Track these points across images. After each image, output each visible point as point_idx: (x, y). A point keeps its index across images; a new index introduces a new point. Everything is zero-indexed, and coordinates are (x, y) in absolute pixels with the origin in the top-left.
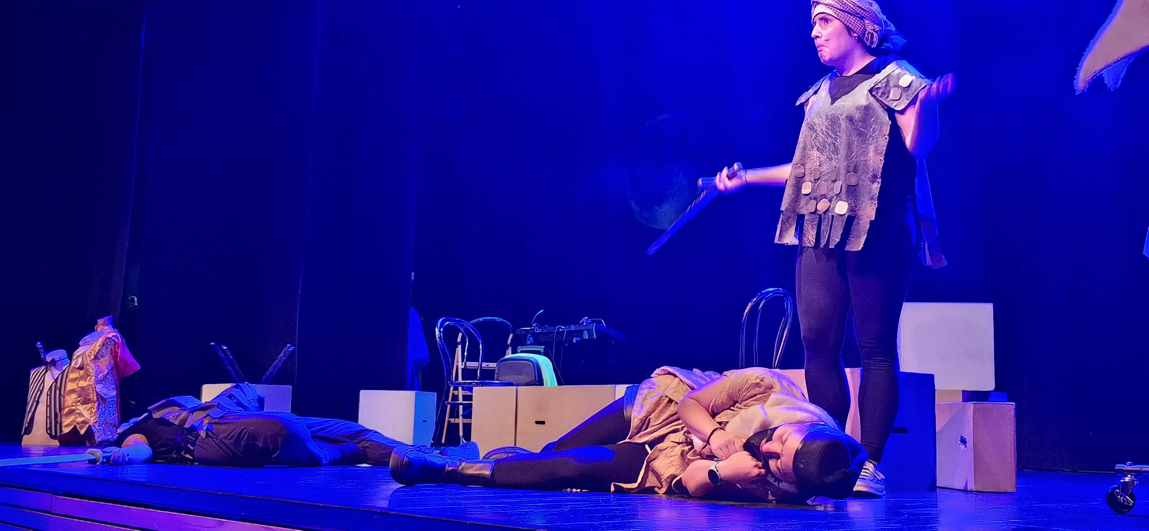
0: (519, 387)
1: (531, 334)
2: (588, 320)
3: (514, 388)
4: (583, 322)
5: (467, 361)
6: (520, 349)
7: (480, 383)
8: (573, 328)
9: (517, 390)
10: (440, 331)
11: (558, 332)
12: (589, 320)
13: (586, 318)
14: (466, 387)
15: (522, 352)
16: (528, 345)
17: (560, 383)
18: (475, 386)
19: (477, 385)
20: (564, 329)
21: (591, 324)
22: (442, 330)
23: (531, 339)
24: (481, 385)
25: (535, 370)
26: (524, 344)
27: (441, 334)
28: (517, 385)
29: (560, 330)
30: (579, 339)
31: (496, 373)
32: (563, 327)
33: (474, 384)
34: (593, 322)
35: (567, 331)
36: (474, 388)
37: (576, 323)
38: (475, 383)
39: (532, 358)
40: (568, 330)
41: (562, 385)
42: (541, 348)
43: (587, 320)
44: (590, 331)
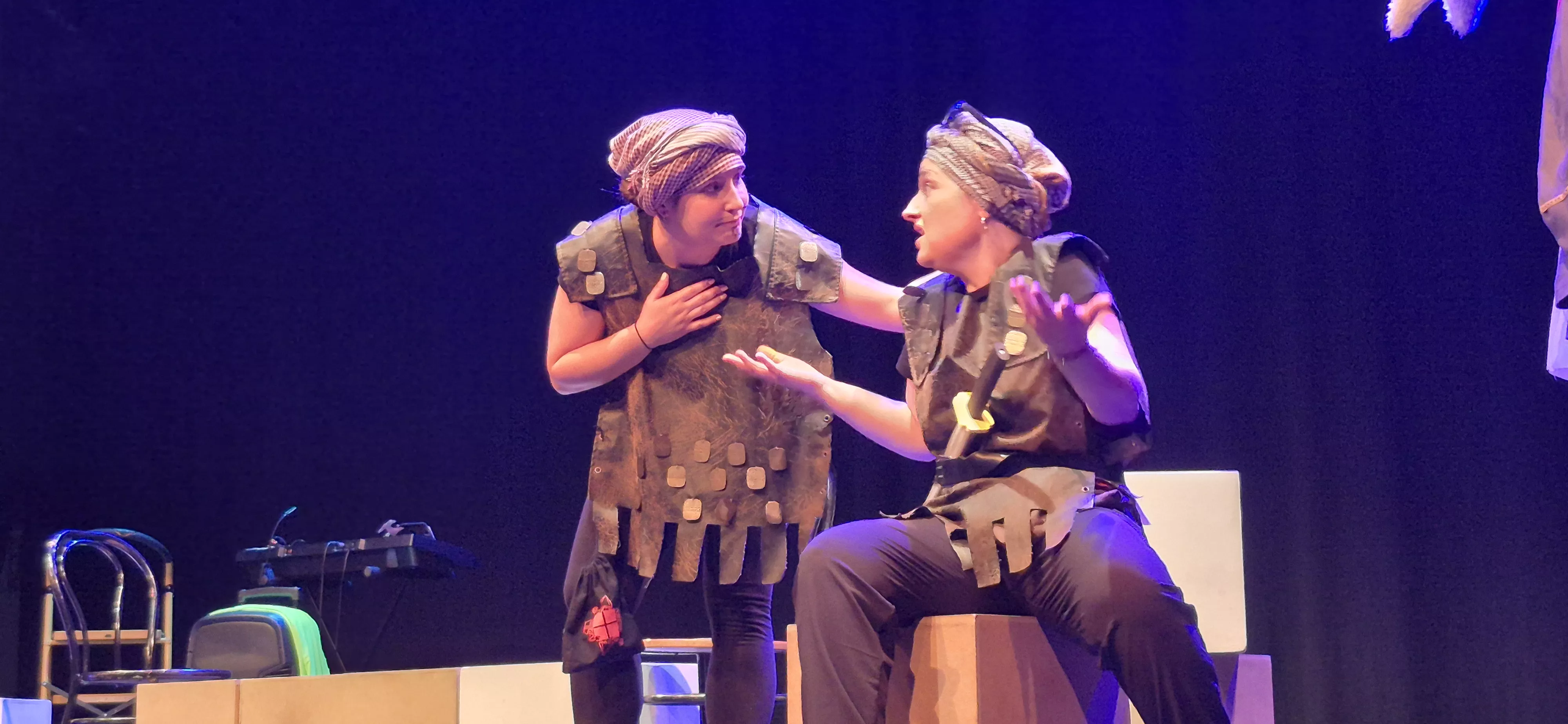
0: (242, 680)
1: (270, 560)
2: (395, 527)
3: (230, 683)
4: (385, 532)
5: (122, 628)
6: (243, 594)
7: (152, 675)
8: (362, 544)
9: (238, 686)
10: (56, 563)
11: (330, 555)
12: (398, 525)
13: (391, 521)
14: (119, 684)
15: (249, 601)
16: (262, 586)
17: (334, 668)
18: (140, 681)
19: (145, 679)
20: (344, 547)
21: (405, 536)
22: (62, 558)
23: (270, 571)
24: (154, 680)
25: (279, 643)
26: (252, 584)
27: (62, 568)
28: (239, 676)
29: (336, 550)
30: (377, 569)
31: (189, 650)
32: (342, 544)
33: (137, 677)
34: (406, 531)
35: (352, 553)
36: (140, 686)
37: (370, 533)
38: (140, 674)
39: (271, 614)
40: (353, 549)
41: (340, 671)
42: (293, 592)
43: (393, 526)
44: (401, 551)
